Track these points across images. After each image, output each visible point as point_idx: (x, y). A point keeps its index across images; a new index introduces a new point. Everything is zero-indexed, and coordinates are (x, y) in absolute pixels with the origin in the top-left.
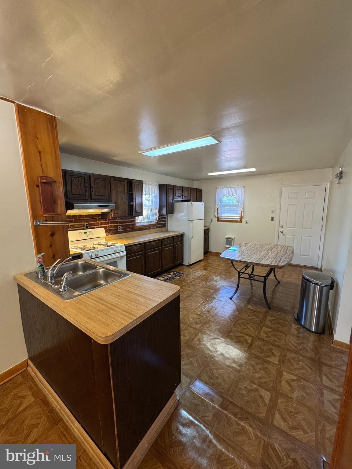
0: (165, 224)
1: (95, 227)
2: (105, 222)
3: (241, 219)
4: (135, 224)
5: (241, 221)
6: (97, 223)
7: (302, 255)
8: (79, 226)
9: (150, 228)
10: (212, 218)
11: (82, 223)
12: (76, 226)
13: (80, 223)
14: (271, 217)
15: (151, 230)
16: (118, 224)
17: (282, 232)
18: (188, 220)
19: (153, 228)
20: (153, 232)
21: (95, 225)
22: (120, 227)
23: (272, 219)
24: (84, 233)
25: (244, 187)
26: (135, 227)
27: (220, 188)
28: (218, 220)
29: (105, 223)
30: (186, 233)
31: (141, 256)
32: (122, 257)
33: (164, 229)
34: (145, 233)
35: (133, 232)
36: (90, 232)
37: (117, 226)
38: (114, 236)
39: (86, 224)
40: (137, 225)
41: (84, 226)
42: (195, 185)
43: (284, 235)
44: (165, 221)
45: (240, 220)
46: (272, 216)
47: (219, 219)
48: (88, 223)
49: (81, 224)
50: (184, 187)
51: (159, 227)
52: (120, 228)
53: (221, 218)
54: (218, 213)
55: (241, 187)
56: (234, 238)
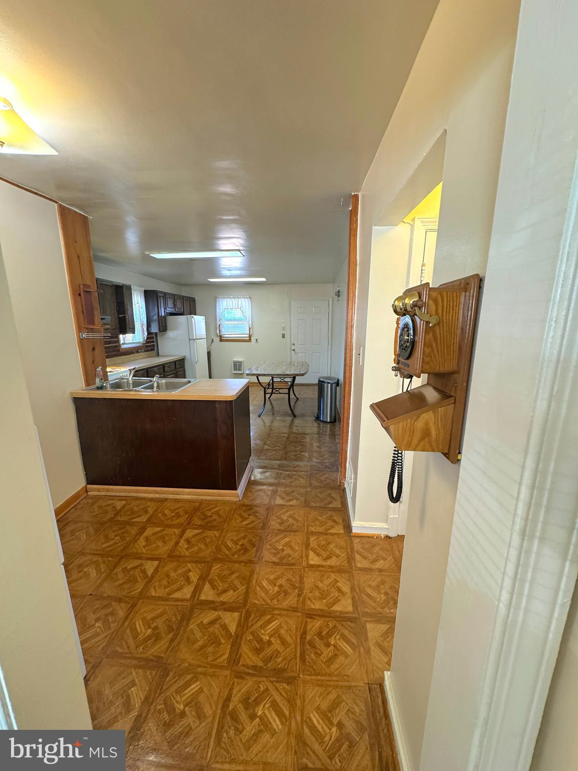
0: (154, 345)
3: (250, 337)
4: (120, 345)
5: (250, 340)
7: (314, 373)
9: (138, 352)
10: (212, 338)
14: (282, 334)
15: (138, 354)
17: (294, 350)
18: (190, 340)
19: (141, 352)
20: (141, 357)
23: (283, 336)
25: (250, 298)
26: (120, 350)
27: (222, 298)
28: (221, 340)
30: (188, 356)
33: (154, 353)
40: (123, 347)
42: (184, 292)
43: (296, 353)
44: (153, 342)
45: (248, 338)
46: (283, 332)
47: (223, 338)
50: (176, 295)
51: (148, 351)
53: (224, 337)
54: (220, 331)
55: (247, 298)
56: (243, 361)
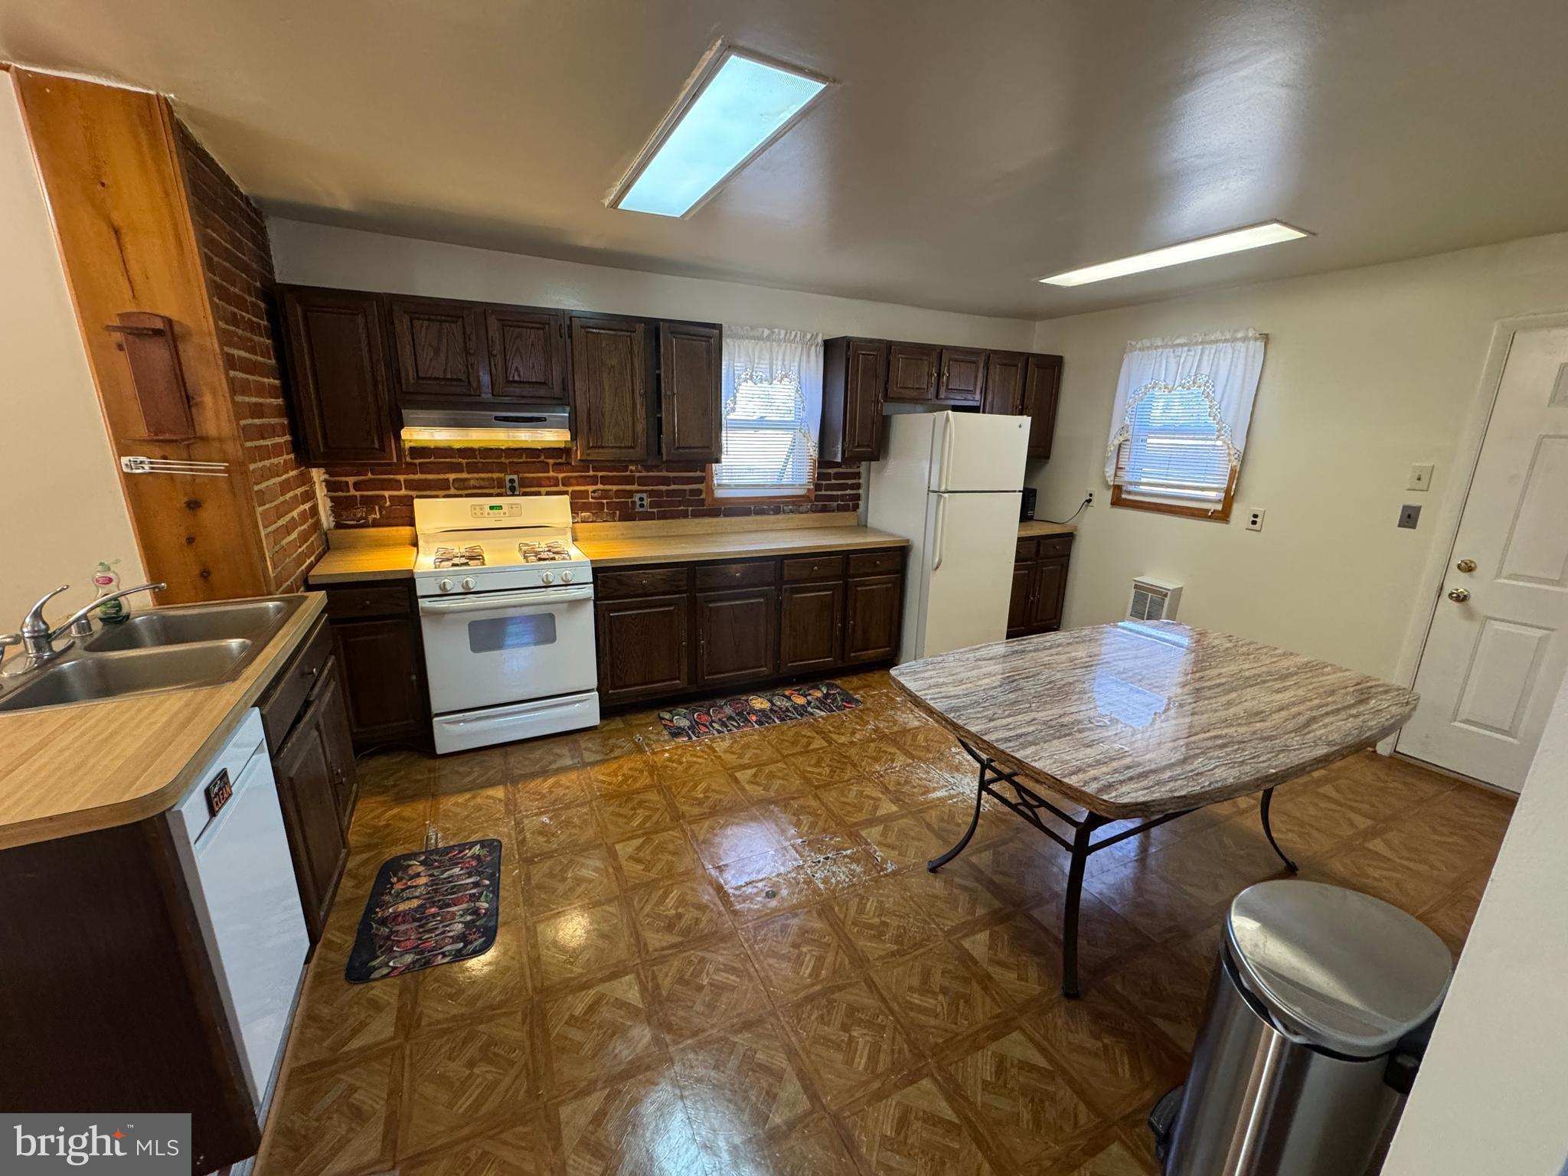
0: (858, 497)
1: (543, 490)
2: (582, 477)
3: (1229, 500)
4: (711, 491)
5: (1223, 515)
6: (549, 478)
8: (483, 483)
9: (777, 511)
10: (1091, 490)
11: (495, 475)
12: (472, 482)
13: (490, 475)
14: (1405, 508)
15: (780, 517)
16: (635, 487)
17: (1461, 599)
18: (930, 491)
20: (783, 525)
21: (544, 483)
22: (644, 496)
23: (1409, 518)
24: (491, 508)
25: (1266, 338)
26: (708, 501)
27: (1142, 349)
28: (1118, 501)
29: (580, 480)
30: (917, 542)
31: (672, 608)
32: (575, 604)
33: (849, 518)
34: (754, 527)
35: (696, 520)
36: (511, 506)
37: (630, 494)
38: (615, 526)
39: (508, 477)
40: (719, 493)
41: (501, 484)
42: (1038, 342)
43: (1470, 615)
44: (858, 486)
45: (1219, 507)
46: (1413, 500)
47: (1124, 496)
48: (515, 477)
49: (493, 479)
51: (824, 509)
52: (641, 499)
53: (1129, 493)
54: (1118, 468)
55: (1245, 339)
56: (1178, 592)
